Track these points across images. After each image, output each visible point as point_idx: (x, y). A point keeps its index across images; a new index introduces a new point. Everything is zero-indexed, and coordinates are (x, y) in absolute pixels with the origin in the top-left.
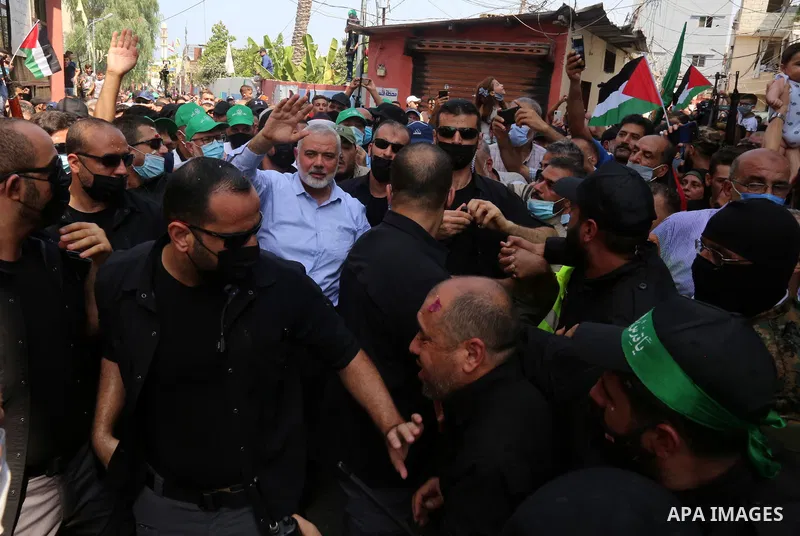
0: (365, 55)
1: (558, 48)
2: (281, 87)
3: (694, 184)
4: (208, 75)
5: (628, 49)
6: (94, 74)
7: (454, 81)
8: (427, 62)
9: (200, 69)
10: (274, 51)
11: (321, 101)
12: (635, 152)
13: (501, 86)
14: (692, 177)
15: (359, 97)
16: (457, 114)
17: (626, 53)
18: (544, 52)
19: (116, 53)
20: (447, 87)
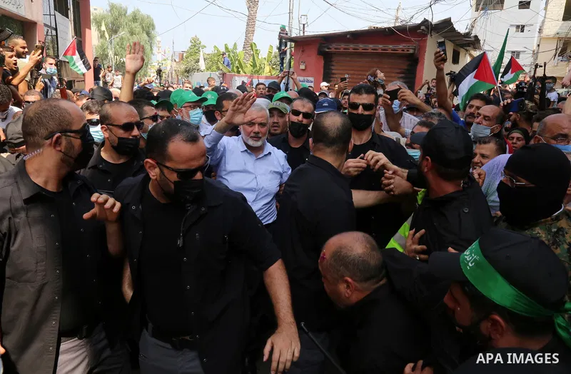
0: (291, 55)
1: (421, 49)
2: (237, 78)
3: (518, 138)
4: (188, 71)
5: (468, 48)
6: (113, 72)
7: (352, 72)
8: (333, 59)
9: (183, 67)
10: (231, 54)
11: (261, 86)
12: (478, 117)
13: (382, 74)
14: (516, 134)
15: (287, 84)
16: (360, 94)
17: (467, 50)
18: (411, 51)
19: (130, 59)
20: (346, 76)
